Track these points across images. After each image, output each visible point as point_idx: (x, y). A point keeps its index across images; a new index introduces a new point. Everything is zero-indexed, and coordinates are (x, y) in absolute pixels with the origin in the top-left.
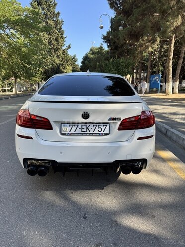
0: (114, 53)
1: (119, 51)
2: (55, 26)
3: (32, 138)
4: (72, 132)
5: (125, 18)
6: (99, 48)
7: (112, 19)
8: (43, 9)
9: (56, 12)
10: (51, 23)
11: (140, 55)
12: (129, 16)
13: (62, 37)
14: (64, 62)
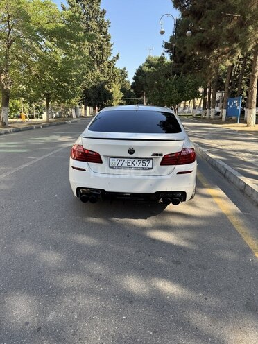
0: (178, 66)
1: (186, 64)
2: (98, 30)
3: (84, 170)
4: (120, 165)
5: (195, 21)
6: (159, 60)
7: (177, 20)
8: (84, 6)
9: (101, 10)
10: (94, 25)
11: (214, 71)
12: (199, 19)
13: (108, 44)
14: (110, 78)
